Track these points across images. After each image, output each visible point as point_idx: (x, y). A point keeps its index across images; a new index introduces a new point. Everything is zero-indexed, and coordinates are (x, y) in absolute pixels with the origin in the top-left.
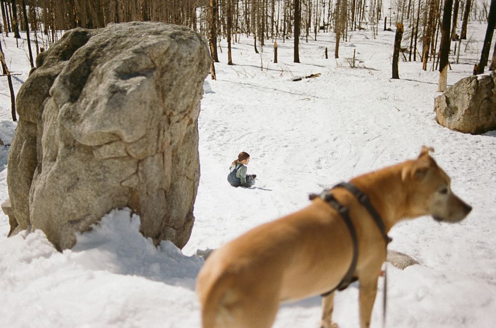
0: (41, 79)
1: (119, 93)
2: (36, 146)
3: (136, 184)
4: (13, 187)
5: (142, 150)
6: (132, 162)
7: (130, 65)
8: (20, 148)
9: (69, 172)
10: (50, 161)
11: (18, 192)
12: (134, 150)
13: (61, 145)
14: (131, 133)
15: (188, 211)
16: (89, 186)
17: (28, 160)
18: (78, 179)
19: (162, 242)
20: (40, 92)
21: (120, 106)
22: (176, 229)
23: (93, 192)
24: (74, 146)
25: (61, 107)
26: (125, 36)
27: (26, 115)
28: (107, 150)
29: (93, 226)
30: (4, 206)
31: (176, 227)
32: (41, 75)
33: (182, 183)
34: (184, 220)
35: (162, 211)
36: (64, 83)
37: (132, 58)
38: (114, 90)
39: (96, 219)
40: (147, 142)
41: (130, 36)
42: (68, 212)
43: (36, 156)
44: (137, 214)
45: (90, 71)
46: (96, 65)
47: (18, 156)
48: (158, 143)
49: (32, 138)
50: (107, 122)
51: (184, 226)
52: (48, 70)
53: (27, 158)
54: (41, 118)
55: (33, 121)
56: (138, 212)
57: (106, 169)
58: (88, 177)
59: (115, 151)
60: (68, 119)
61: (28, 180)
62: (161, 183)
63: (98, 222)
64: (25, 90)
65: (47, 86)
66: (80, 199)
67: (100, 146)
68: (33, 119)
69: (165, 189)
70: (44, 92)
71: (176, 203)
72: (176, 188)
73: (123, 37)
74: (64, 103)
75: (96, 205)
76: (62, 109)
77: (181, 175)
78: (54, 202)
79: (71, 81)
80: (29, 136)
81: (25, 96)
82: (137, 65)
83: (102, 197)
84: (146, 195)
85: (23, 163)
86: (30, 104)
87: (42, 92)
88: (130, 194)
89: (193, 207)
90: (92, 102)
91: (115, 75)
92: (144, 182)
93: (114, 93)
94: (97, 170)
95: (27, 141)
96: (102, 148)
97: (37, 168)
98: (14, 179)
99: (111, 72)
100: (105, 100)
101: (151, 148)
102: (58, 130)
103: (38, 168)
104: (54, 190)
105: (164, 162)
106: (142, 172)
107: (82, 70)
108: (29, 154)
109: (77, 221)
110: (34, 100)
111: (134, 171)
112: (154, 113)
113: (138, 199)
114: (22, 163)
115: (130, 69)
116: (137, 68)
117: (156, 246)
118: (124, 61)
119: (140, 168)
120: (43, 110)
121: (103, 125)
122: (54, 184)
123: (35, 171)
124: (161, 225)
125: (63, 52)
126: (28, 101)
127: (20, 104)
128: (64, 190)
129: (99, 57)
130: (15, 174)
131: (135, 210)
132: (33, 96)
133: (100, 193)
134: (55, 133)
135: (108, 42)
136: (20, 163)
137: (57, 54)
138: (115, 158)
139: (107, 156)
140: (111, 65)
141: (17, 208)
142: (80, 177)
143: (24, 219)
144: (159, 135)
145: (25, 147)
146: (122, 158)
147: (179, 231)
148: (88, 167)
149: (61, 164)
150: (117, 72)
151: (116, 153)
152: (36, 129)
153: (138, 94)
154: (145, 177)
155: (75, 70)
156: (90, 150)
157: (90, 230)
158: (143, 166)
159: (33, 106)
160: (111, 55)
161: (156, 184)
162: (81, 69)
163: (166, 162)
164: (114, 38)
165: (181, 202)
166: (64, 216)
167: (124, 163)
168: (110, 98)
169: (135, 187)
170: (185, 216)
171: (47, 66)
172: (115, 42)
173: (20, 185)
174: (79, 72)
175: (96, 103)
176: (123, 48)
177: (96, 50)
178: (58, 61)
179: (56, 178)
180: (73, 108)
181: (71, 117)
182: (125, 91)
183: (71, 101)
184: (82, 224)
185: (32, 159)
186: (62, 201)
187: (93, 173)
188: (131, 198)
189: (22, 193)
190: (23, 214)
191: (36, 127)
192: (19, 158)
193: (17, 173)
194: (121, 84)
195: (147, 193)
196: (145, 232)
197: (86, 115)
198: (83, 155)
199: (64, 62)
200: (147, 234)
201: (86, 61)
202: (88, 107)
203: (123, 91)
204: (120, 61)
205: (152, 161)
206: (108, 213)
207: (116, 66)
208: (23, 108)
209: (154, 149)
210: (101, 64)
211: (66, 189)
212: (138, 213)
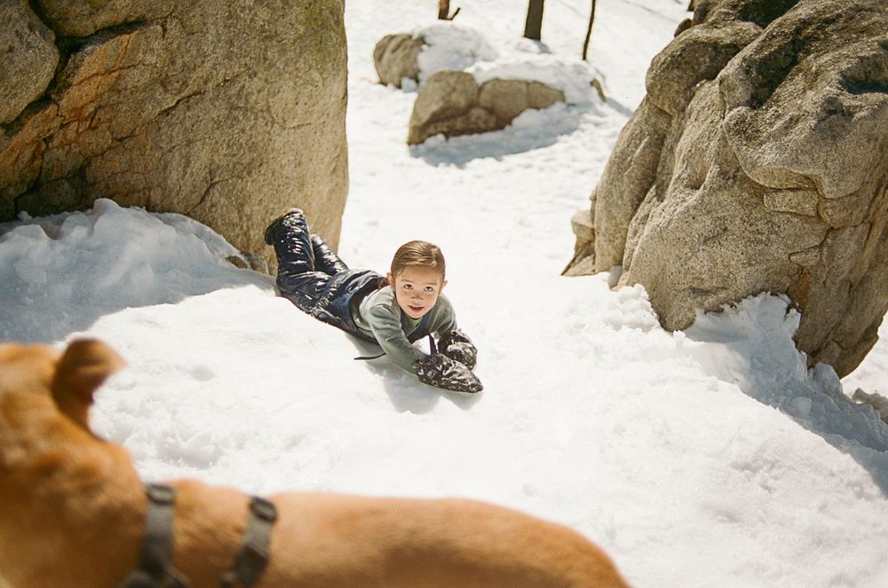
0: (702, 46)
1: (839, 115)
2: (661, 149)
3: (813, 263)
4: (607, 202)
5: (843, 214)
6: (819, 228)
7: (869, 69)
8: (637, 147)
9: (715, 215)
10: (686, 186)
11: (613, 211)
12: (830, 211)
13: (713, 169)
14: (838, 185)
15: (870, 323)
16: (740, 246)
17: (643, 169)
18: (725, 230)
19: (819, 365)
20: (693, 68)
21: (834, 137)
22: (842, 348)
23: (743, 257)
24: (734, 177)
25: (730, 110)
26: (871, 10)
27: (661, 97)
28: (787, 200)
29: (726, 307)
30: (576, 220)
31: (844, 346)
32: (703, 40)
33: (879, 275)
34: (859, 335)
35: (837, 315)
36: (747, 72)
37: (875, 56)
38: (832, 108)
39: (733, 298)
40: (857, 204)
41: (880, 11)
42: (693, 274)
43: (657, 166)
44: (798, 311)
45: (795, 62)
46: (808, 53)
47: (629, 158)
48: (870, 206)
49: (659, 135)
50: (805, 158)
51: (855, 346)
52: (716, 34)
53: (643, 165)
54: (683, 110)
55: (668, 111)
56: (799, 307)
57: (774, 229)
58: (744, 232)
59: (799, 204)
60: (738, 132)
61: (635, 199)
62: (851, 271)
63: (736, 304)
64: (669, 59)
65: (707, 60)
66: (719, 261)
67: (778, 190)
68: (669, 108)
69: (852, 280)
70: (700, 69)
71: (857, 306)
72: (867, 282)
73: (866, 11)
74: (738, 105)
75: (743, 278)
76: (732, 113)
77: (882, 262)
78: (677, 252)
79: (759, 72)
80: (656, 132)
81: (667, 68)
82: (881, 70)
83: (754, 269)
84: (822, 285)
85: (634, 171)
86: (672, 83)
87: (696, 67)
88: (797, 276)
89: (882, 320)
90: (787, 118)
91: (840, 83)
92: (827, 264)
93: (831, 113)
94: (761, 225)
95: (651, 139)
96: (780, 195)
97: (654, 187)
98: (614, 190)
99: (833, 75)
100: (813, 122)
101: (858, 214)
102: (714, 144)
103: (657, 188)
104: (683, 235)
105: (868, 237)
106: (830, 247)
107: (782, 57)
108: (648, 160)
109: (706, 292)
110: (680, 78)
111: (817, 243)
112: (882, 158)
113: (808, 288)
114: (632, 171)
115: (867, 74)
116: (880, 74)
117: (809, 368)
118: (862, 59)
119: (829, 241)
120: (691, 98)
121: (797, 161)
122: (685, 225)
123: (651, 190)
124: (826, 337)
125: (745, 5)
126: (670, 77)
127: (657, 78)
128: (699, 239)
129: (817, 39)
130: (617, 183)
131: (797, 304)
132: (681, 71)
133: (754, 262)
134: (707, 147)
135: (839, 16)
136: (629, 170)
137: (734, 7)
138: (796, 215)
139: (783, 209)
140: (836, 61)
141: (604, 235)
142: (729, 228)
143: (609, 255)
144: (876, 194)
145: (644, 148)
146: (806, 218)
147: (846, 352)
148: (748, 217)
149: (706, 199)
150: (844, 77)
151: (799, 208)
152: (670, 124)
153: (871, 123)
154: (831, 257)
155: (771, 54)
156: (759, 192)
157: (719, 311)
158: (835, 238)
159: (676, 87)
160: (838, 41)
161: (843, 272)
162: (781, 54)
163: (870, 239)
164: (851, 9)
165: (866, 306)
166: (685, 278)
167: (806, 225)
168: (821, 120)
169: (808, 267)
170: (863, 330)
171: (714, 25)
172: (852, 18)
173: (620, 202)
174: (776, 58)
175: (794, 121)
176: (863, 32)
177: (814, 26)
178: (733, 20)
179: (691, 218)
180: (752, 117)
181: (745, 132)
182: (851, 115)
183: (751, 106)
184: (711, 300)
185: (649, 168)
186: (690, 254)
187: (754, 228)
188: (796, 282)
189: (620, 215)
190: (610, 247)
191: (670, 121)
192: (631, 161)
193: (620, 184)
194: (848, 100)
195: (824, 283)
196: (800, 341)
197: (774, 136)
198: (745, 195)
199: (742, 23)
200: (802, 345)
201: (793, 42)
202: (779, 123)
203: (848, 114)
204: (854, 58)
205: (851, 235)
206: (755, 295)
207: (844, 66)
208: (659, 87)
209: (861, 215)
210: (816, 54)
211: (702, 239)
212: (801, 310)
